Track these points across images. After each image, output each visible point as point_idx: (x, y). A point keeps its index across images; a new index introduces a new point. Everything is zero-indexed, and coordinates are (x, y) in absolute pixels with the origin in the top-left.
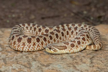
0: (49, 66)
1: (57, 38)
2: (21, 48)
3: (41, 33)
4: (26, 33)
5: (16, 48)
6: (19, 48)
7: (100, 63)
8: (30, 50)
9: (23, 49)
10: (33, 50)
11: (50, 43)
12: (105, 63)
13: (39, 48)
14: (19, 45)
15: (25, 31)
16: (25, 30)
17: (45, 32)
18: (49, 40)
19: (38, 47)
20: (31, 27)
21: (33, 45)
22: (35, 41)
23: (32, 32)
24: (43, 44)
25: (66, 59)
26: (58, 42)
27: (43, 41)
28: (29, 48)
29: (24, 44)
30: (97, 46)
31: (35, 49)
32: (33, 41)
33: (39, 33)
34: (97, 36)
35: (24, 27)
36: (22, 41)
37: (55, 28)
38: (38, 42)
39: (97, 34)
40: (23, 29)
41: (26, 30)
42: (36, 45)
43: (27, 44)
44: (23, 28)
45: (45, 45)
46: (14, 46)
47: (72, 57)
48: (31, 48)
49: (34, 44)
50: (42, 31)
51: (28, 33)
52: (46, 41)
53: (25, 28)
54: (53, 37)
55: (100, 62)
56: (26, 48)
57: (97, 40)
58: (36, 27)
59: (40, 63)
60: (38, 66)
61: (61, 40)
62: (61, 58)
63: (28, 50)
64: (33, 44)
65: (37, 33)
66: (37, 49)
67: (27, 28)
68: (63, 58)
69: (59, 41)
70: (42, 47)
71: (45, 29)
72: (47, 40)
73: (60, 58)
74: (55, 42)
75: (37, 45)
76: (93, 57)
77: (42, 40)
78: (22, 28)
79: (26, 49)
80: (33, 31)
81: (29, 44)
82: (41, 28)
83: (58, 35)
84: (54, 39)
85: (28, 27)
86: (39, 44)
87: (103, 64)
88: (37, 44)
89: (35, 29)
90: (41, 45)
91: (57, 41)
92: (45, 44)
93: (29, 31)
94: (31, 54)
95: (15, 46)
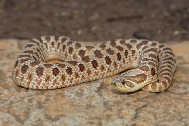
0: (58, 119)
1: (95, 68)
2: (25, 82)
3: (72, 55)
4: (50, 53)
5: (19, 81)
6: (22, 83)
7: (150, 120)
8: (40, 87)
9: (28, 85)
10: (46, 88)
11: (79, 77)
12: (160, 120)
13: (57, 85)
14: (23, 78)
15: (49, 50)
16: (48, 48)
17: (79, 54)
18: (77, 71)
19: (54, 84)
20: (59, 44)
21: (46, 80)
22: (50, 73)
23: (60, 53)
24: (64, 80)
25: (94, 107)
26: (97, 75)
27: (66, 73)
28: (39, 85)
29: (30, 77)
30: (159, 86)
31: (50, 87)
32: (45, 73)
33: (69, 55)
34: (164, 66)
35: (48, 43)
36: (28, 72)
37: (96, 48)
38: (56, 75)
39: (166, 62)
40: (45, 47)
41: (50, 47)
42: (51, 81)
43: (35, 76)
44: (46, 44)
45: (69, 82)
46: (15, 77)
47: (107, 104)
48: (42, 85)
49: (48, 78)
50: (73, 53)
51: (53, 54)
52: (72, 73)
53: (49, 45)
54: (86, 66)
55: (152, 118)
56: (34, 84)
57: (163, 72)
58: (66, 45)
59: (47, 112)
60: (39, 120)
61: (104, 71)
62: (87, 104)
63: (37, 87)
64: (45, 77)
65: (66, 55)
66: (52, 86)
67: (53, 44)
68: (90, 106)
69: (98, 72)
70: (63, 84)
71: (80, 49)
72: (74, 72)
73: (85, 105)
74: (89, 75)
75: (53, 80)
76: (145, 106)
77: (63, 72)
78: (43, 45)
79: (33, 86)
80: (62, 52)
81: (39, 77)
82: (73, 47)
83: (97, 63)
84: (89, 69)
85: (55, 43)
86: (58, 78)
87: (154, 121)
88: (53, 78)
89: (64, 47)
90: (60, 80)
91: (95, 73)
92: (69, 79)
93: (56, 51)
94: (42, 93)
95: (17, 77)
